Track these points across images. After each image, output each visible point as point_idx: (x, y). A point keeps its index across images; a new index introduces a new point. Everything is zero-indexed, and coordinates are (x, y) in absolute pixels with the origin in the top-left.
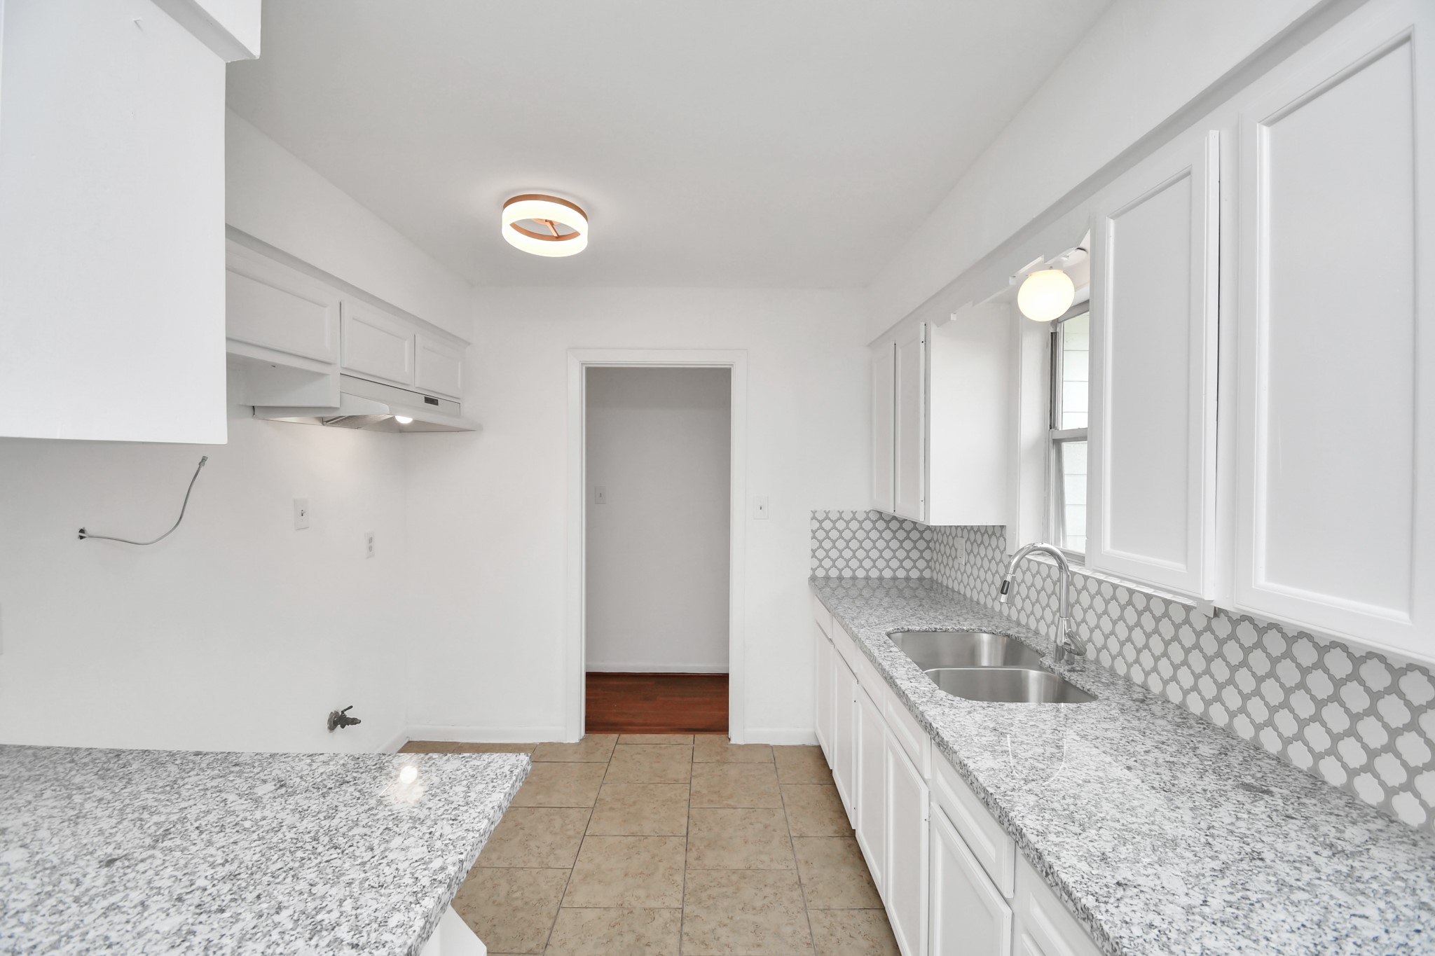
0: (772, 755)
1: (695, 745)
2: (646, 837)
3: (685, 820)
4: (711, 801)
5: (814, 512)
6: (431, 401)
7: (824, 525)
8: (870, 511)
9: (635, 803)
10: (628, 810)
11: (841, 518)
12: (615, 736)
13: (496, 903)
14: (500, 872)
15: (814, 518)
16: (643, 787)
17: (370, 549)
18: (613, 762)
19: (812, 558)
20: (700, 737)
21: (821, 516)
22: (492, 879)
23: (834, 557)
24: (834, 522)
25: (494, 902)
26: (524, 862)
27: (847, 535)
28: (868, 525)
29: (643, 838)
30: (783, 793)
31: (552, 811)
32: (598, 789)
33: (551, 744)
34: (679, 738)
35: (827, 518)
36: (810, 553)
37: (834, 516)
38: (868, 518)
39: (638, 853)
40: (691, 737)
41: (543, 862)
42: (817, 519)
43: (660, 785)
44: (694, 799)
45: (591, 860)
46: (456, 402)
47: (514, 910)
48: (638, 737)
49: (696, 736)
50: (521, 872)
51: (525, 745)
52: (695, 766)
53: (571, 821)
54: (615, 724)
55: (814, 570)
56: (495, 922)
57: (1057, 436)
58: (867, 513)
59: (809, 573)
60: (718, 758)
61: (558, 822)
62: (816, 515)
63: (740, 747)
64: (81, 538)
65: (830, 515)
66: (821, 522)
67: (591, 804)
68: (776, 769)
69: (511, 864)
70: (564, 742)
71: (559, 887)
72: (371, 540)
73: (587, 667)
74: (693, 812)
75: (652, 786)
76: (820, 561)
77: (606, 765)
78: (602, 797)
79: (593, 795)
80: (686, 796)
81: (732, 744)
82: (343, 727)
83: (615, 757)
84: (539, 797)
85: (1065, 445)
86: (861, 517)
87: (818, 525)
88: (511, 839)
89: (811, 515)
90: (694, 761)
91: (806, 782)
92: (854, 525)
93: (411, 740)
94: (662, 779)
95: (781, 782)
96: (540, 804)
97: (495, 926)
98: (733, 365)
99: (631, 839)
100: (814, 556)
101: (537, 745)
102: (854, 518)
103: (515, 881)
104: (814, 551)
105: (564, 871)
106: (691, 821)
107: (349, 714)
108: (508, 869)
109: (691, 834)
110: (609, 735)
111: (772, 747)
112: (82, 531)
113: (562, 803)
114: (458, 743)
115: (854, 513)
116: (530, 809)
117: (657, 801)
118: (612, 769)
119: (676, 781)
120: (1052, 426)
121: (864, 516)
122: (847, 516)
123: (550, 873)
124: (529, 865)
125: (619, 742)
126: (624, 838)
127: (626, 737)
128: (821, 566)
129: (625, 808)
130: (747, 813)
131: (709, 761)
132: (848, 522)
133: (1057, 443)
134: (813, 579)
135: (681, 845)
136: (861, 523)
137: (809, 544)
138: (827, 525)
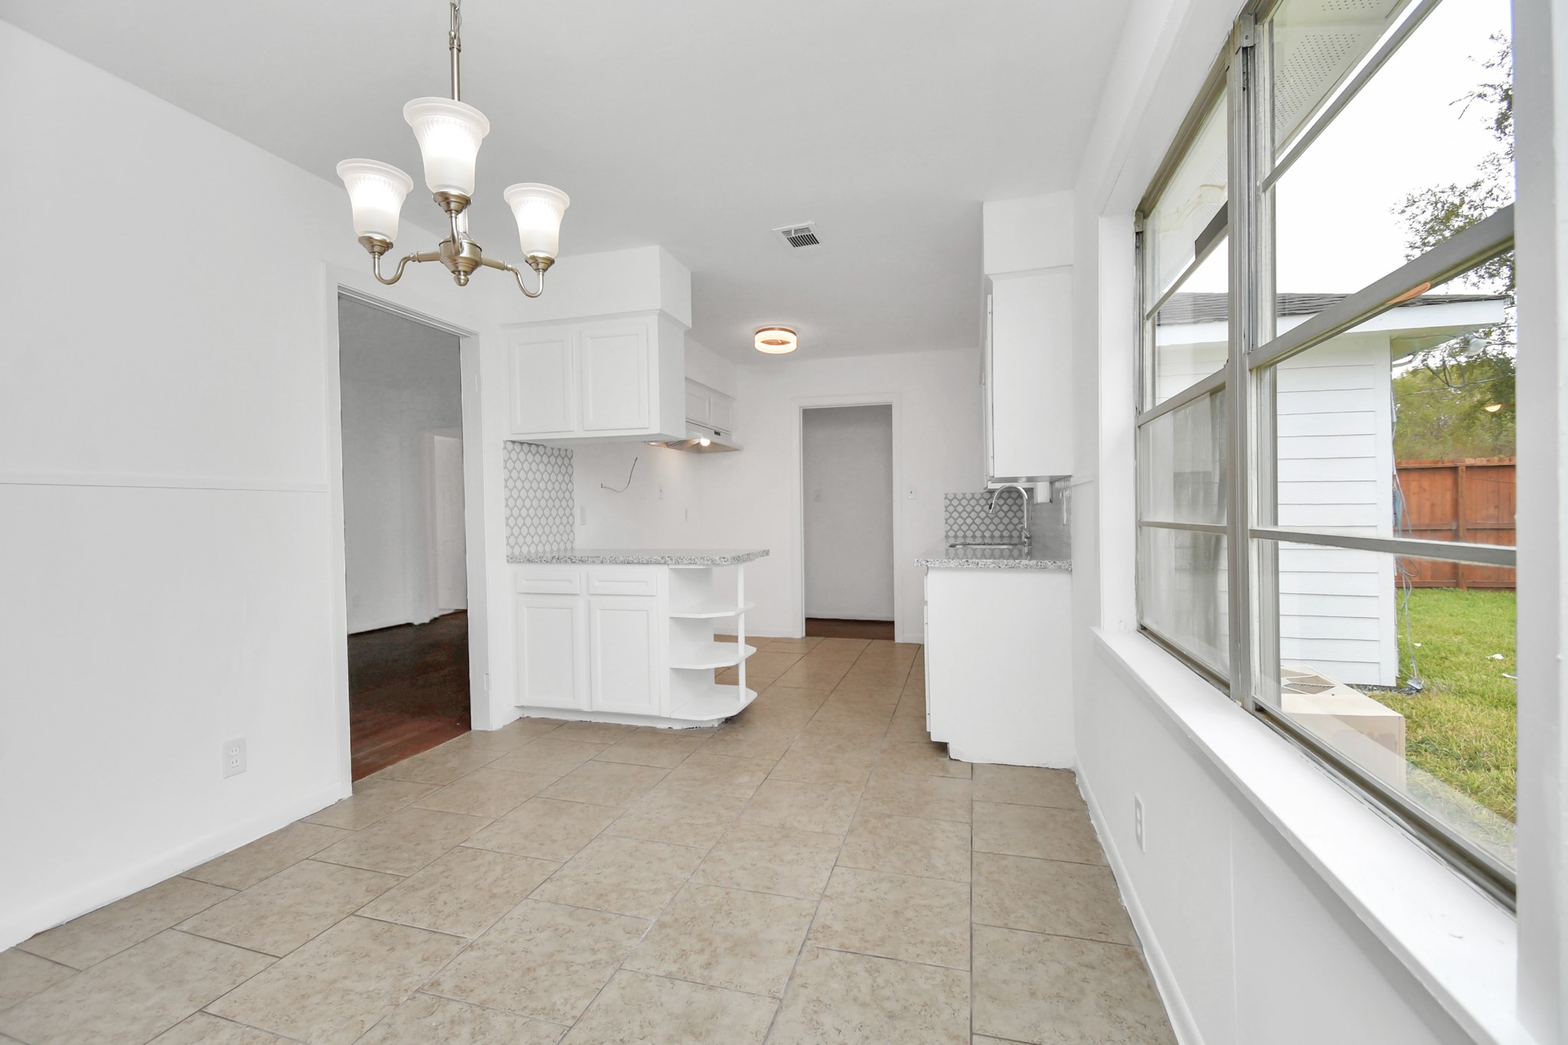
5: (946, 495)
6: (717, 433)
7: (953, 502)
8: (984, 493)
11: (964, 498)
12: (823, 638)
15: (946, 498)
19: (945, 524)
20: (876, 641)
21: (951, 497)
23: (960, 523)
24: (960, 500)
27: (969, 509)
28: (982, 502)
34: (863, 640)
35: (955, 498)
36: (944, 521)
37: (960, 496)
38: (982, 497)
40: (870, 640)
42: (948, 499)
46: (728, 433)
49: (873, 640)
55: (947, 532)
58: (982, 494)
59: (944, 533)
62: (948, 496)
64: (601, 487)
65: (957, 496)
66: (951, 501)
70: (793, 638)
73: (806, 614)
76: (951, 526)
86: (978, 496)
87: (949, 502)
89: (944, 496)
92: (973, 502)
98: (892, 403)
100: (947, 523)
102: (973, 498)
104: (947, 520)
115: (973, 494)
122: (969, 497)
128: (951, 529)
132: (969, 501)
134: (947, 537)
136: (978, 500)
137: (943, 515)
138: (955, 502)
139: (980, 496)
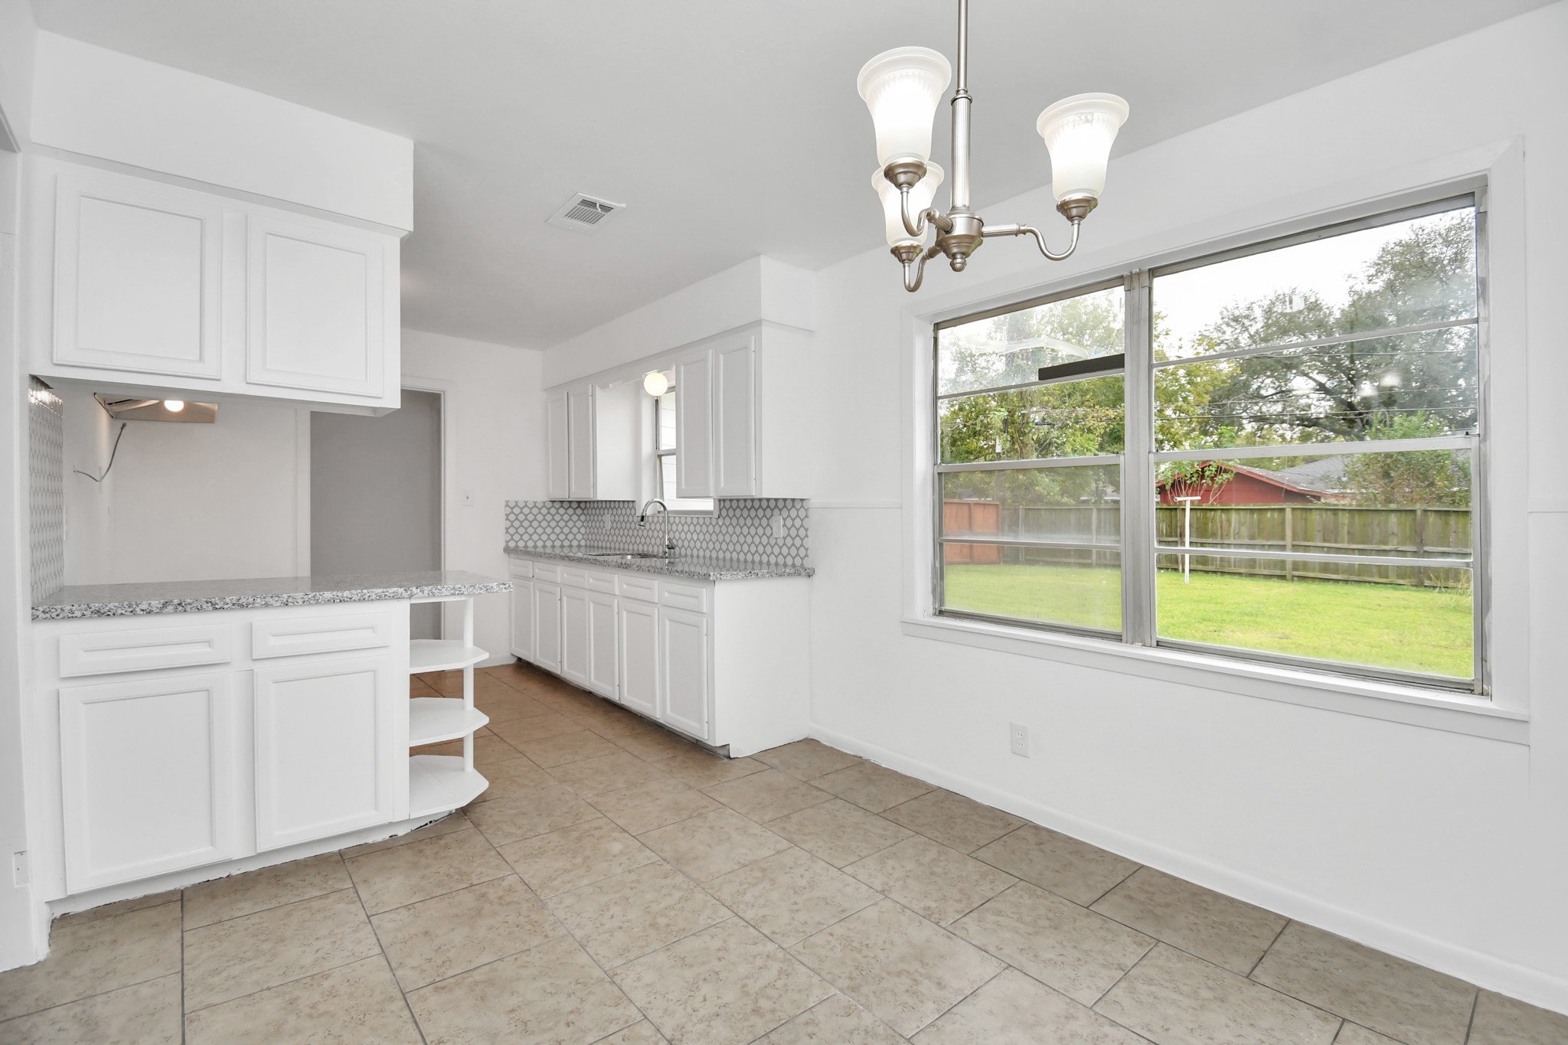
7: (514, 510)
11: (526, 506)
15: (507, 505)
21: (512, 504)
23: (521, 533)
27: (531, 517)
35: (517, 506)
36: (505, 531)
38: (544, 506)
57: (660, 453)
58: (544, 503)
59: (503, 545)
62: (509, 503)
65: (518, 504)
66: (512, 508)
76: (512, 536)
85: (663, 458)
89: (504, 503)
92: (535, 511)
100: (507, 532)
102: (535, 506)
104: (507, 529)
115: (535, 503)
120: (657, 448)
121: (542, 505)
122: (531, 505)
128: (512, 539)
132: (531, 509)
133: (660, 457)
138: (517, 510)
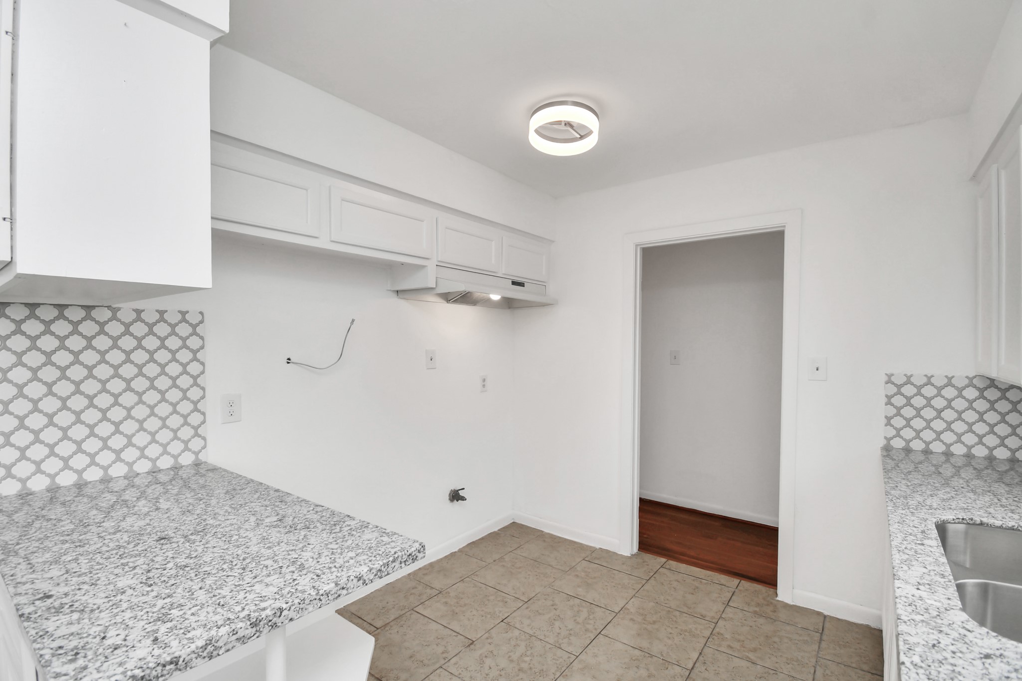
0: (821, 624)
1: (736, 590)
2: (652, 656)
3: (695, 655)
4: (730, 647)
5: (890, 376)
6: (518, 283)
8: (975, 377)
9: (654, 622)
10: (645, 626)
12: (663, 560)
13: (510, 659)
14: (525, 636)
16: (669, 611)
17: (484, 386)
18: (652, 581)
19: (886, 425)
20: (745, 584)
22: (517, 639)
24: (919, 388)
25: (509, 657)
26: (545, 636)
28: (971, 393)
29: (647, 655)
30: (818, 668)
31: (584, 604)
32: (628, 599)
33: (607, 551)
34: (723, 578)
39: (638, 667)
40: (736, 581)
41: (558, 642)
42: (893, 383)
43: (686, 615)
44: (713, 639)
45: (596, 656)
46: (542, 284)
47: (519, 670)
48: (683, 567)
49: (742, 581)
50: (539, 642)
51: (587, 546)
52: (728, 610)
53: (594, 617)
54: (668, 550)
55: (888, 440)
56: (503, 673)
60: (757, 609)
61: (584, 614)
63: (786, 606)
64: (288, 363)
67: (617, 609)
68: (821, 640)
69: (535, 633)
70: (618, 553)
71: (560, 667)
72: (484, 380)
73: (640, 493)
74: (707, 651)
75: (677, 613)
77: (644, 582)
78: (628, 607)
79: (621, 603)
80: (707, 633)
81: (778, 601)
82: (457, 501)
83: (655, 578)
84: (580, 589)
87: (895, 390)
88: (544, 614)
90: (729, 604)
91: (854, 665)
93: (515, 521)
94: (689, 610)
95: (819, 655)
96: (578, 595)
97: (501, 675)
98: (785, 226)
99: (637, 652)
101: (596, 549)
103: (531, 648)
105: (570, 655)
106: (701, 658)
107: (461, 493)
108: (531, 636)
109: (695, 671)
110: (658, 558)
111: (825, 617)
112: (289, 359)
113: (594, 601)
114: (542, 532)
116: (568, 596)
117: (676, 628)
118: (646, 587)
119: (703, 617)
123: (559, 652)
124: (547, 640)
125: (664, 566)
126: (631, 648)
127: (673, 564)
129: (644, 623)
130: (765, 673)
131: (745, 609)
134: (887, 449)
135: (682, 677)
136: (960, 390)
137: (882, 410)
139: (967, 382)
